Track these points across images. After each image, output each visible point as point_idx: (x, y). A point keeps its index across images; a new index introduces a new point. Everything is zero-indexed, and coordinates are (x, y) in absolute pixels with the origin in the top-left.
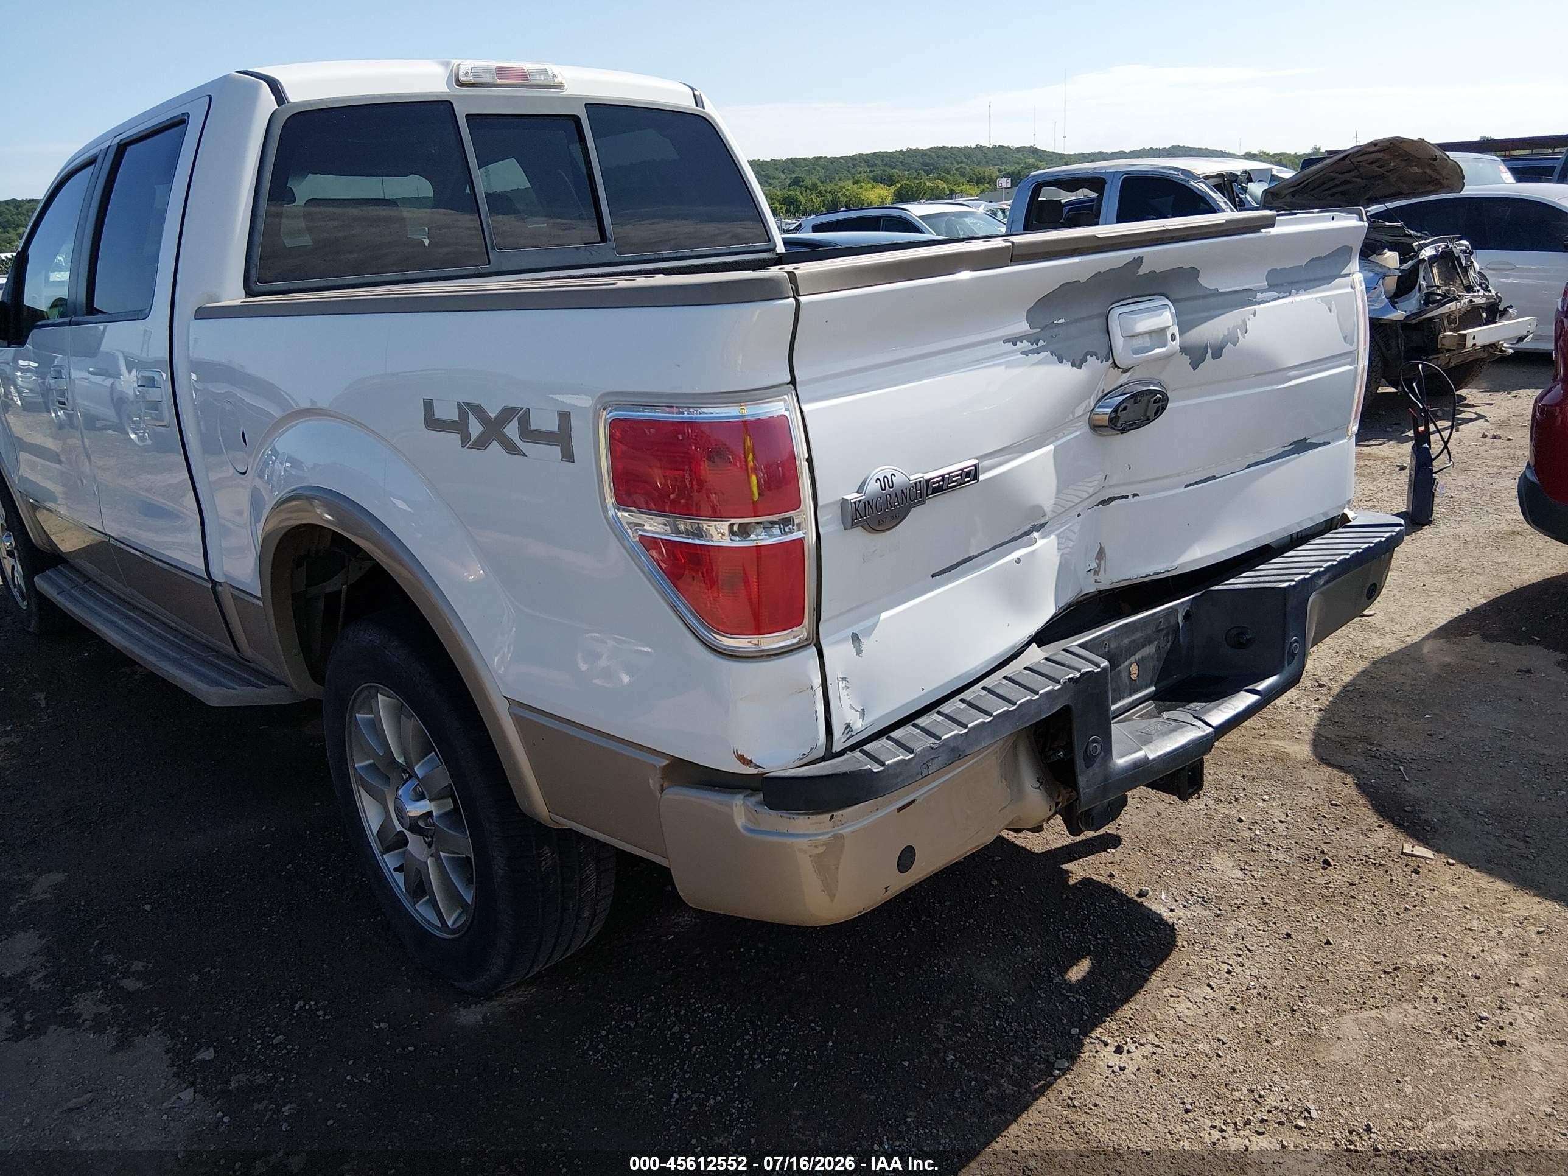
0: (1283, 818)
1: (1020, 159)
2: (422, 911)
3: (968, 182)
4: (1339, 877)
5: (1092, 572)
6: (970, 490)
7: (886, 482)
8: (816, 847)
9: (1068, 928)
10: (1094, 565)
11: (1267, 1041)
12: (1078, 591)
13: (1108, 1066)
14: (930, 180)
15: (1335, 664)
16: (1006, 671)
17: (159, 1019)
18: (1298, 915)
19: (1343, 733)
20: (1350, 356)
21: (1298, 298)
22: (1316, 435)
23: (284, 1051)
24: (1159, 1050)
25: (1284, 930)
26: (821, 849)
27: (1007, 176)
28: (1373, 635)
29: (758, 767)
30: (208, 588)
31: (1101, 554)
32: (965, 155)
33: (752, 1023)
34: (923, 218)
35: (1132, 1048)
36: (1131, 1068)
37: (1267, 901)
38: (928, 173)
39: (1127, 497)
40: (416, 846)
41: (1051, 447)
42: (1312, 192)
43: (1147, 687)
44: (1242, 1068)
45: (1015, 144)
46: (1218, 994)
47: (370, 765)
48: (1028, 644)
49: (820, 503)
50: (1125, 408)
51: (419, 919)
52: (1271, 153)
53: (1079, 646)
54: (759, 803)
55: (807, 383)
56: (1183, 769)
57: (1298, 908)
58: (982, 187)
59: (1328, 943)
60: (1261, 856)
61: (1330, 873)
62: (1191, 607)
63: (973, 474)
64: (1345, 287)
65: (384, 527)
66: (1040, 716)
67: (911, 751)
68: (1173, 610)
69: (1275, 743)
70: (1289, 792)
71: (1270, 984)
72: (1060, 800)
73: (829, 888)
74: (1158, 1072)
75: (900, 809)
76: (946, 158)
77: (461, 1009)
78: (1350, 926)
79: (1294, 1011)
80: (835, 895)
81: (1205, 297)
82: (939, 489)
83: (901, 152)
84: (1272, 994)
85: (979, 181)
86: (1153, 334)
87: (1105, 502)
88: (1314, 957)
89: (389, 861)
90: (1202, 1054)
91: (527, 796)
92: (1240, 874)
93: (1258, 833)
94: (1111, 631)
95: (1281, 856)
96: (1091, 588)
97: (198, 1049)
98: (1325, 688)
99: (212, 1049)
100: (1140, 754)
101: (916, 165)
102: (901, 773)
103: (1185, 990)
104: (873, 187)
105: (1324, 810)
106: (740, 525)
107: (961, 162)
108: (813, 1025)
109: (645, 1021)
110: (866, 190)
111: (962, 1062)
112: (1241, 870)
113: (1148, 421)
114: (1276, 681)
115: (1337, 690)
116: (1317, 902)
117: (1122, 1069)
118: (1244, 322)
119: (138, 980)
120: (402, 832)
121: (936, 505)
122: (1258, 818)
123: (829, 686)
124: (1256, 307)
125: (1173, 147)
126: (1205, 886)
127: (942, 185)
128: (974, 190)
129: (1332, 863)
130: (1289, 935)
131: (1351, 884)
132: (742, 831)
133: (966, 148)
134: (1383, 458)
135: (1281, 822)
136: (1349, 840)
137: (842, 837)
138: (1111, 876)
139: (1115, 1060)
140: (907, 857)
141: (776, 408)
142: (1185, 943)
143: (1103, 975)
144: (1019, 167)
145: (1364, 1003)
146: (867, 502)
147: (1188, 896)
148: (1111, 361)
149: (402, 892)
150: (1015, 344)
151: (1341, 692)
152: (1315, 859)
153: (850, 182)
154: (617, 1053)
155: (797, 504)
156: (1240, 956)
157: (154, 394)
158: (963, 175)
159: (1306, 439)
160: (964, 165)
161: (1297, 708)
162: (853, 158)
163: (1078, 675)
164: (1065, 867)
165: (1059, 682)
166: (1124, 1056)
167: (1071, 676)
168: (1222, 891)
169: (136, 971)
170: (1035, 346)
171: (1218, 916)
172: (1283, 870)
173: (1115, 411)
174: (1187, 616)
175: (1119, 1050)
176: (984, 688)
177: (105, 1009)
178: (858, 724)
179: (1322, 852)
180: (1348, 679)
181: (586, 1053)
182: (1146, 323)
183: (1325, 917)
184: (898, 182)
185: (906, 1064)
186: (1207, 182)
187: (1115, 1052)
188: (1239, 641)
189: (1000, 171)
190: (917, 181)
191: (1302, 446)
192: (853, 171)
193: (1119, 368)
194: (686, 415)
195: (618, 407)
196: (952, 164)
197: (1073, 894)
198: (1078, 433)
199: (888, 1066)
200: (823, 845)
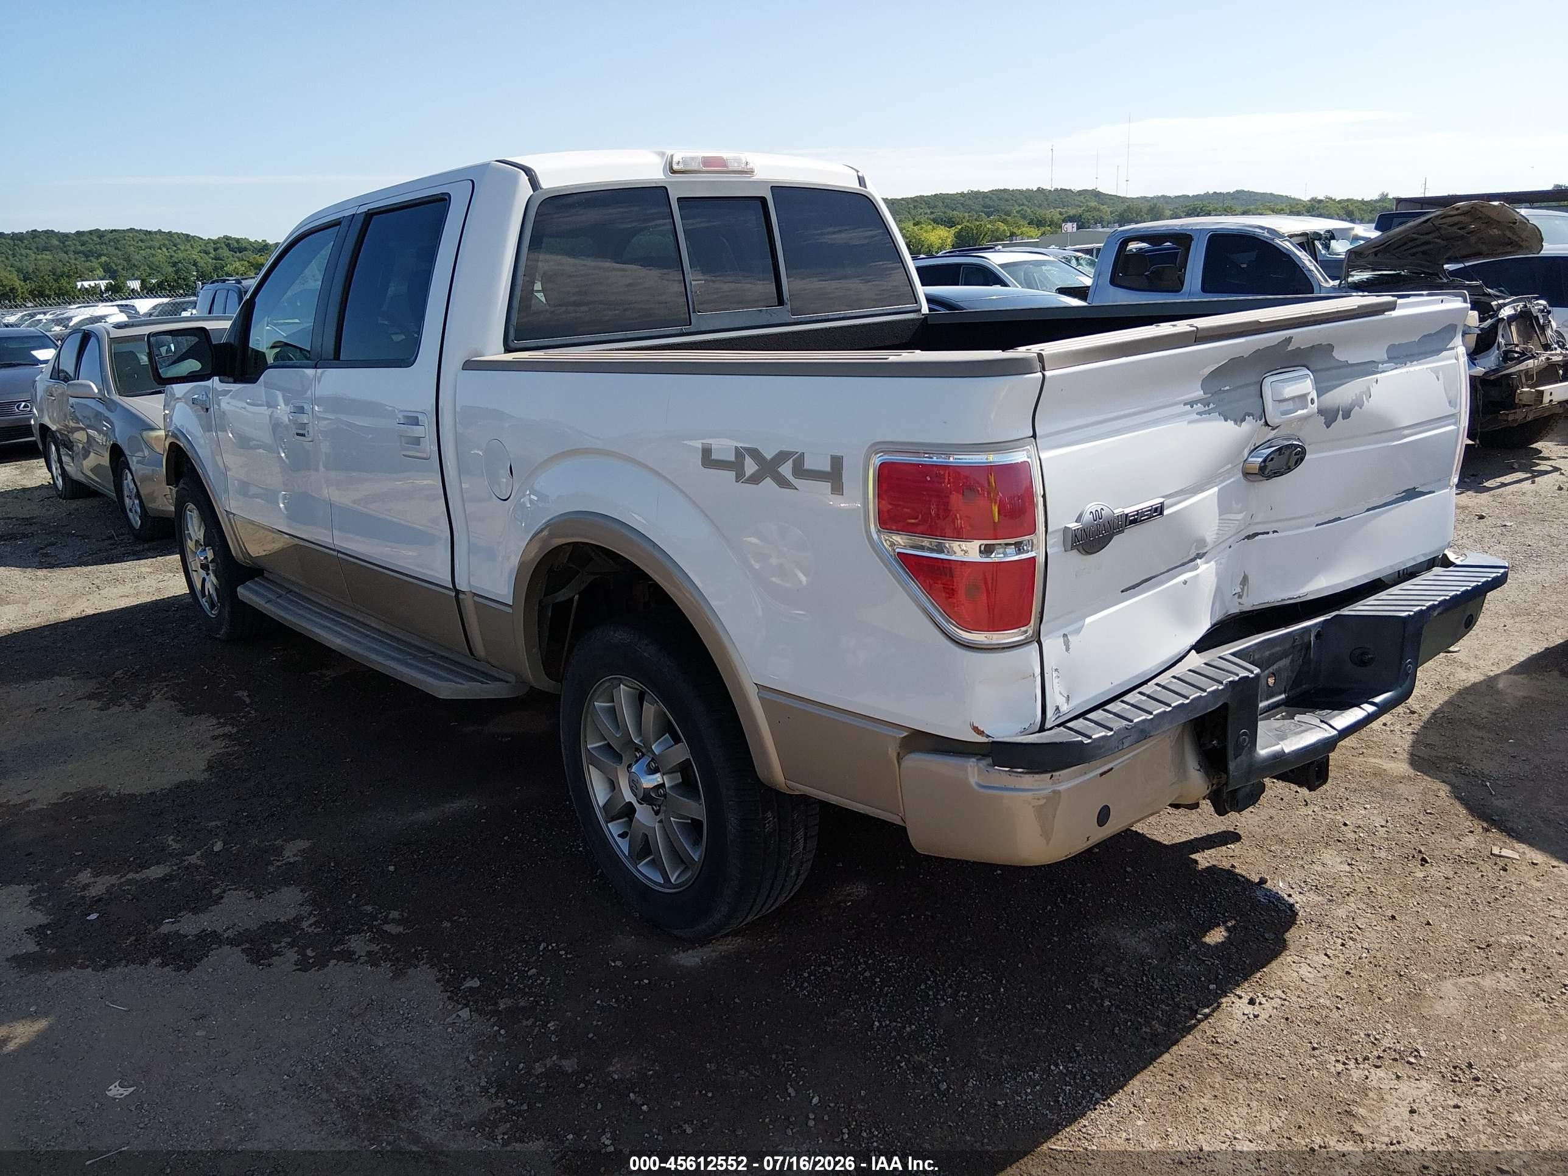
0: (1384, 823)
1: (1081, 202)
2: (644, 870)
3: (1029, 224)
4: (1437, 871)
5: (1237, 596)
6: (1157, 523)
7: (1097, 516)
8: (1038, 799)
9: (1199, 907)
10: (1238, 590)
11: (1379, 998)
12: (1224, 612)
13: (1244, 1014)
14: (990, 222)
15: (1425, 694)
16: (1174, 671)
17: (425, 956)
18: (1401, 902)
19: (1434, 753)
20: (1453, 418)
21: (1412, 369)
22: (1424, 485)
23: (539, 982)
24: (1287, 1003)
25: (1389, 913)
26: (1042, 802)
27: (1070, 219)
28: (1459, 669)
29: (988, 736)
30: (451, 596)
31: (1245, 581)
32: (1026, 198)
33: (932, 971)
34: (1003, 266)
35: (1264, 1000)
36: (1264, 1016)
37: (1373, 889)
38: (989, 215)
39: (1268, 533)
40: (643, 814)
41: (1216, 489)
42: (1394, 252)
43: (1281, 694)
44: (1358, 1018)
45: (1076, 187)
46: (1335, 962)
47: (604, 745)
48: (1189, 651)
49: (1050, 529)
50: (1272, 459)
51: (641, 877)
52: (1338, 199)
53: (1233, 654)
54: (989, 765)
55: (1042, 437)
56: (1312, 763)
57: (1400, 897)
58: (1043, 229)
59: (1428, 924)
60: (1366, 854)
61: (1427, 869)
62: (1322, 628)
63: (1159, 510)
64: (1450, 358)
65: (655, 545)
66: (1206, 709)
67: (1111, 729)
68: (1307, 630)
69: (1373, 760)
70: (1388, 802)
71: (1379, 955)
72: (1214, 782)
73: (1047, 834)
74: (1287, 1019)
75: (1102, 775)
76: (1007, 200)
77: (681, 952)
78: (1447, 912)
79: (1401, 975)
80: (1050, 839)
81: (1339, 367)
82: (1134, 522)
83: (962, 195)
84: (1381, 963)
85: (1039, 223)
86: (1296, 399)
87: (1249, 537)
88: (1417, 935)
89: (614, 829)
90: (1324, 1007)
91: (769, 766)
92: (1348, 868)
93: (1362, 835)
94: (1255, 644)
95: (1383, 854)
96: (1234, 610)
97: (464, 979)
98: (1416, 715)
99: (476, 979)
100: (1277, 748)
101: (977, 207)
102: (1103, 747)
103: (1306, 958)
104: (934, 229)
105: (1421, 817)
106: (986, 545)
107: (1023, 205)
108: (984, 975)
109: (839, 967)
110: (926, 231)
111: (1117, 1007)
112: (1349, 864)
113: (1289, 469)
114: (1391, 696)
115: (1427, 716)
116: (1417, 892)
117: (1256, 1016)
118: (1369, 389)
119: (398, 925)
120: (630, 803)
121: (1132, 534)
122: (1360, 822)
123: (1046, 675)
124: (1378, 376)
125: (1238, 192)
126: (1318, 877)
127: (1002, 227)
128: (1034, 232)
129: (1429, 861)
130: (1393, 917)
131: (1446, 878)
132: (976, 787)
133: (1028, 190)
134: (1463, 507)
135: (1382, 826)
136: (1443, 842)
137: (1059, 792)
138: (1233, 866)
139: (1249, 1010)
140: (1104, 816)
141: (1018, 457)
142: (1303, 922)
143: (1232, 944)
144: (1080, 211)
145: (1462, 971)
146: (1083, 530)
147: (1303, 885)
148: (1263, 420)
149: (624, 855)
150: (1192, 407)
151: (1431, 718)
152: (1413, 857)
153: (911, 223)
154: (821, 990)
155: (1033, 530)
156: (1351, 932)
157: (418, 431)
158: (1024, 217)
159: (1415, 488)
160: (1025, 208)
161: (1391, 731)
162: (914, 200)
163: (1237, 678)
164: (1193, 856)
165: (1222, 683)
166: (1257, 1007)
167: (1231, 679)
168: (1332, 881)
169: (393, 919)
170: (1207, 408)
171: (1331, 901)
172: (1385, 865)
173: (1264, 461)
174: (1318, 636)
175: (1252, 1002)
176: (1157, 684)
177: (375, 948)
178: (1064, 708)
179: (1420, 852)
180: (1436, 707)
181: (793, 989)
182: (1291, 390)
183: (1425, 904)
184: (958, 224)
185: (1070, 1007)
186: (1292, 240)
187: (1249, 1003)
188: (1361, 660)
189: (1061, 214)
190: (978, 223)
191: (1412, 494)
192: (913, 212)
193: (1269, 426)
194: (935, 459)
195: (885, 452)
196: (1013, 206)
197: (1200, 880)
198: (1232, 480)
199: (1054, 1007)
200: (1044, 798)
